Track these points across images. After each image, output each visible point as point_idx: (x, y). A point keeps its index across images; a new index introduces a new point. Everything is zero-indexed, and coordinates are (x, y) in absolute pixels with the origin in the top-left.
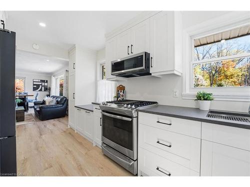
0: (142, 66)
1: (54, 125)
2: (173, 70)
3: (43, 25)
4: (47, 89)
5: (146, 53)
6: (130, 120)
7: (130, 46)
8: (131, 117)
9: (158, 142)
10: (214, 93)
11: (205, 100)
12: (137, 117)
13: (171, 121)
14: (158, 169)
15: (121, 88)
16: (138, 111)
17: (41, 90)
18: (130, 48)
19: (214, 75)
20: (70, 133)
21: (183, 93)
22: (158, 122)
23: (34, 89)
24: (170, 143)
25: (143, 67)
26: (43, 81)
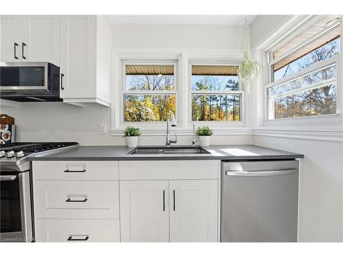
0: (43, 85)
2: (95, 98)
5: (50, 65)
6: (13, 177)
7: (20, 44)
8: (16, 173)
9: (68, 201)
10: (141, 128)
11: (131, 135)
12: (30, 171)
13: (85, 166)
14: (70, 238)
15: (4, 121)
16: (30, 160)
18: (19, 49)
19: (162, 110)
21: (113, 129)
24: (86, 196)
25: (46, 87)
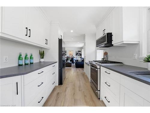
1: (79, 70)
2: (123, 41)
3: (72, 31)
4: (81, 55)
7: (104, 30)
8: (97, 68)
9: (106, 83)
12: (100, 69)
14: (105, 97)
15: (106, 54)
16: (100, 66)
17: (78, 55)
20: (83, 74)
21: (140, 57)
22: (106, 72)
23: (76, 55)
25: (106, 42)
26: (79, 51)
